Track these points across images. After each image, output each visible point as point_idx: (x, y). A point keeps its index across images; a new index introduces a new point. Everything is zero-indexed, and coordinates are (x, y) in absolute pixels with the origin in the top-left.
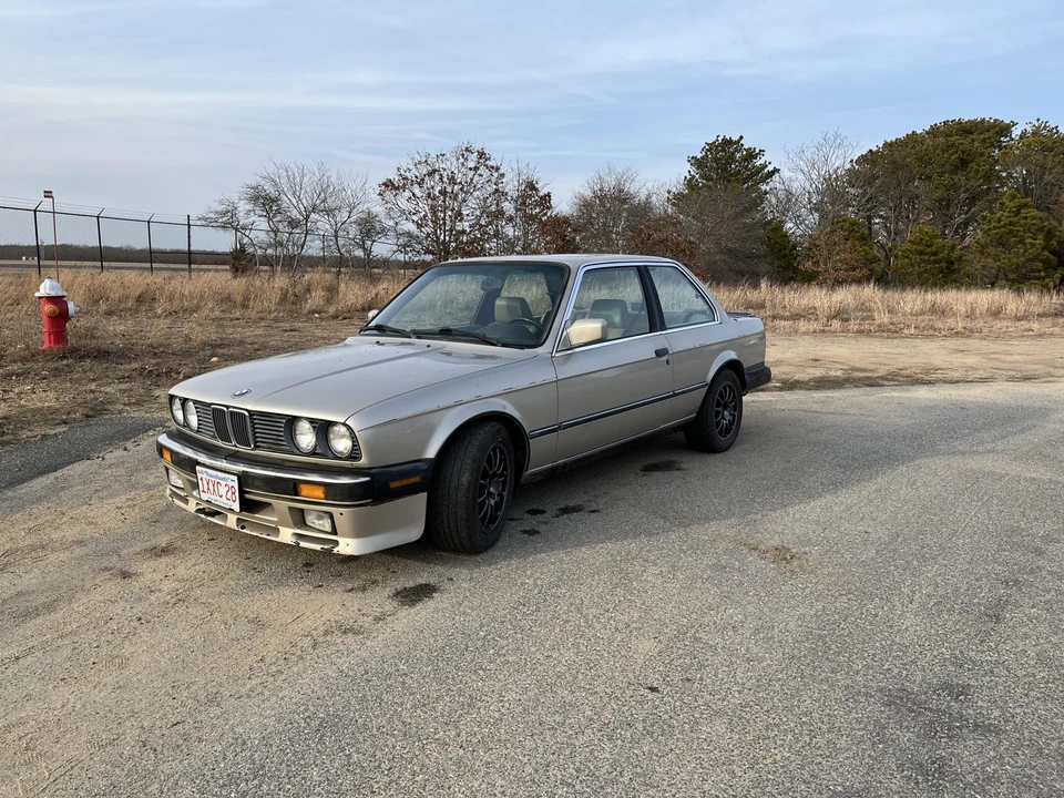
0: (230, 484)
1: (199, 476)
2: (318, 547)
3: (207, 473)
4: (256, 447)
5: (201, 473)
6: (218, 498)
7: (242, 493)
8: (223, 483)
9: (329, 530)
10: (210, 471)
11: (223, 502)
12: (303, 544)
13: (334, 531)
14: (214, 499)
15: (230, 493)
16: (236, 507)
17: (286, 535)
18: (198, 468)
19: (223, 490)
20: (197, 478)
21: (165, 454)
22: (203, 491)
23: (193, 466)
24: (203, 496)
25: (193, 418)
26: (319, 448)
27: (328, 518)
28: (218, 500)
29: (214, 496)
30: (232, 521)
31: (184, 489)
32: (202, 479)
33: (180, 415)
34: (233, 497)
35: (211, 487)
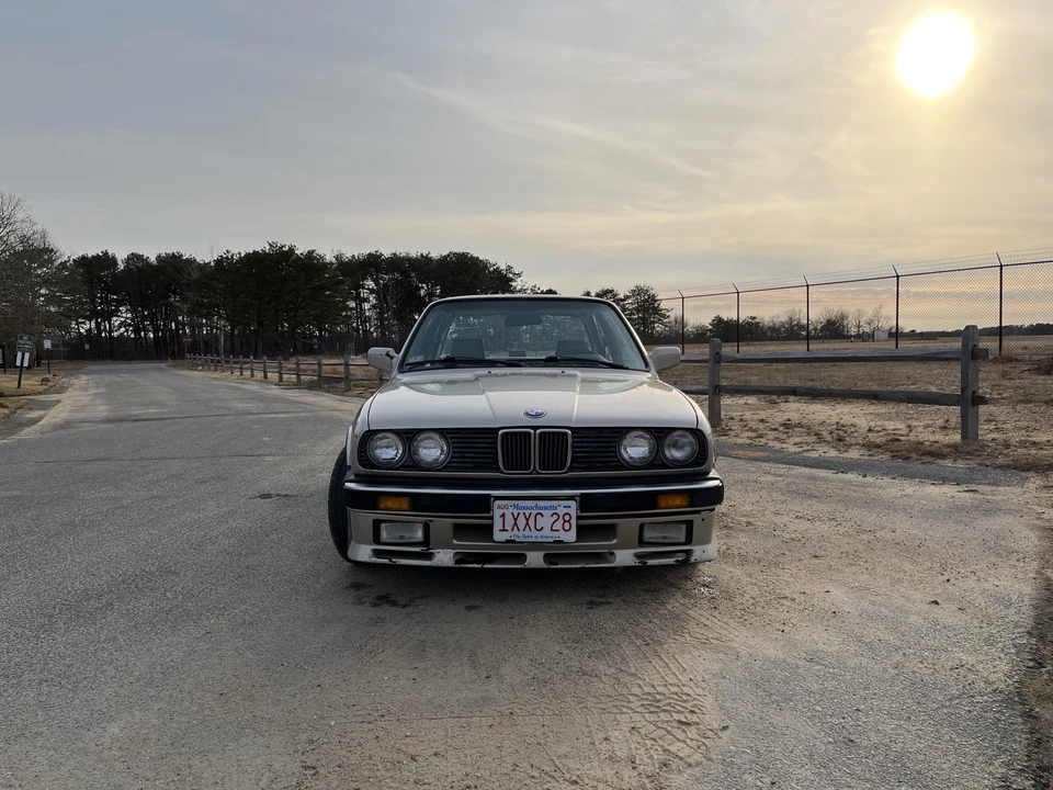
0: (561, 511)
1: (497, 513)
2: (670, 561)
3: (517, 507)
4: (571, 469)
5: (505, 507)
6: (535, 533)
7: (578, 518)
8: (549, 513)
9: (683, 539)
10: (522, 504)
11: (547, 535)
12: (651, 562)
13: (689, 540)
14: (521, 535)
15: (561, 521)
16: (571, 536)
17: (625, 557)
18: (497, 503)
20: (492, 518)
21: (389, 503)
22: (504, 530)
23: (484, 504)
24: (499, 536)
25: (431, 452)
26: (656, 460)
27: (684, 527)
28: (534, 536)
29: (527, 532)
30: (535, 559)
31: (426, 542)
32: (503, 515)
33: (389, 452)
34: (567, 526)
35: (521, 522)
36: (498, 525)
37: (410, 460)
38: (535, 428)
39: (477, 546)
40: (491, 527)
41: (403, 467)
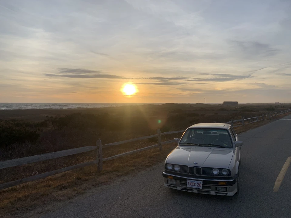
0: (199, 183)
1: (187, 182)
2: (222, 195)
3: (191, 181)
4: (202, 174)
6: (194, 186)
7: (202, 184)
8: (197, 183)
9: (225, 191)
10: (192, 181)
11: (197, 187)
12: (218, 194)
13: (226, 191)
14: (192, 186)
15: (199, 185)
16: (201, 188)
17: (213, 193)
18: (187, 180)
19: (196, 184)
20: (186, 182)
21: (169, 177)
22: (189, 185)
23: (185, 180)
24: (188, 186)
25: (177, 169)
26: (220, 174)
27: (225, 188)
28: (194, 187)
29: (193, 186)
30: (195, 191)
31: (176, 185)
32: (188, 182)
33: (170, 168)
34: (200, 186)
35: (192, 184)
36: (188, 184)
37: (173, 169)
38: (195, 167)
39: (184, 187)
40: (186, 184)
41: (172, 170)
